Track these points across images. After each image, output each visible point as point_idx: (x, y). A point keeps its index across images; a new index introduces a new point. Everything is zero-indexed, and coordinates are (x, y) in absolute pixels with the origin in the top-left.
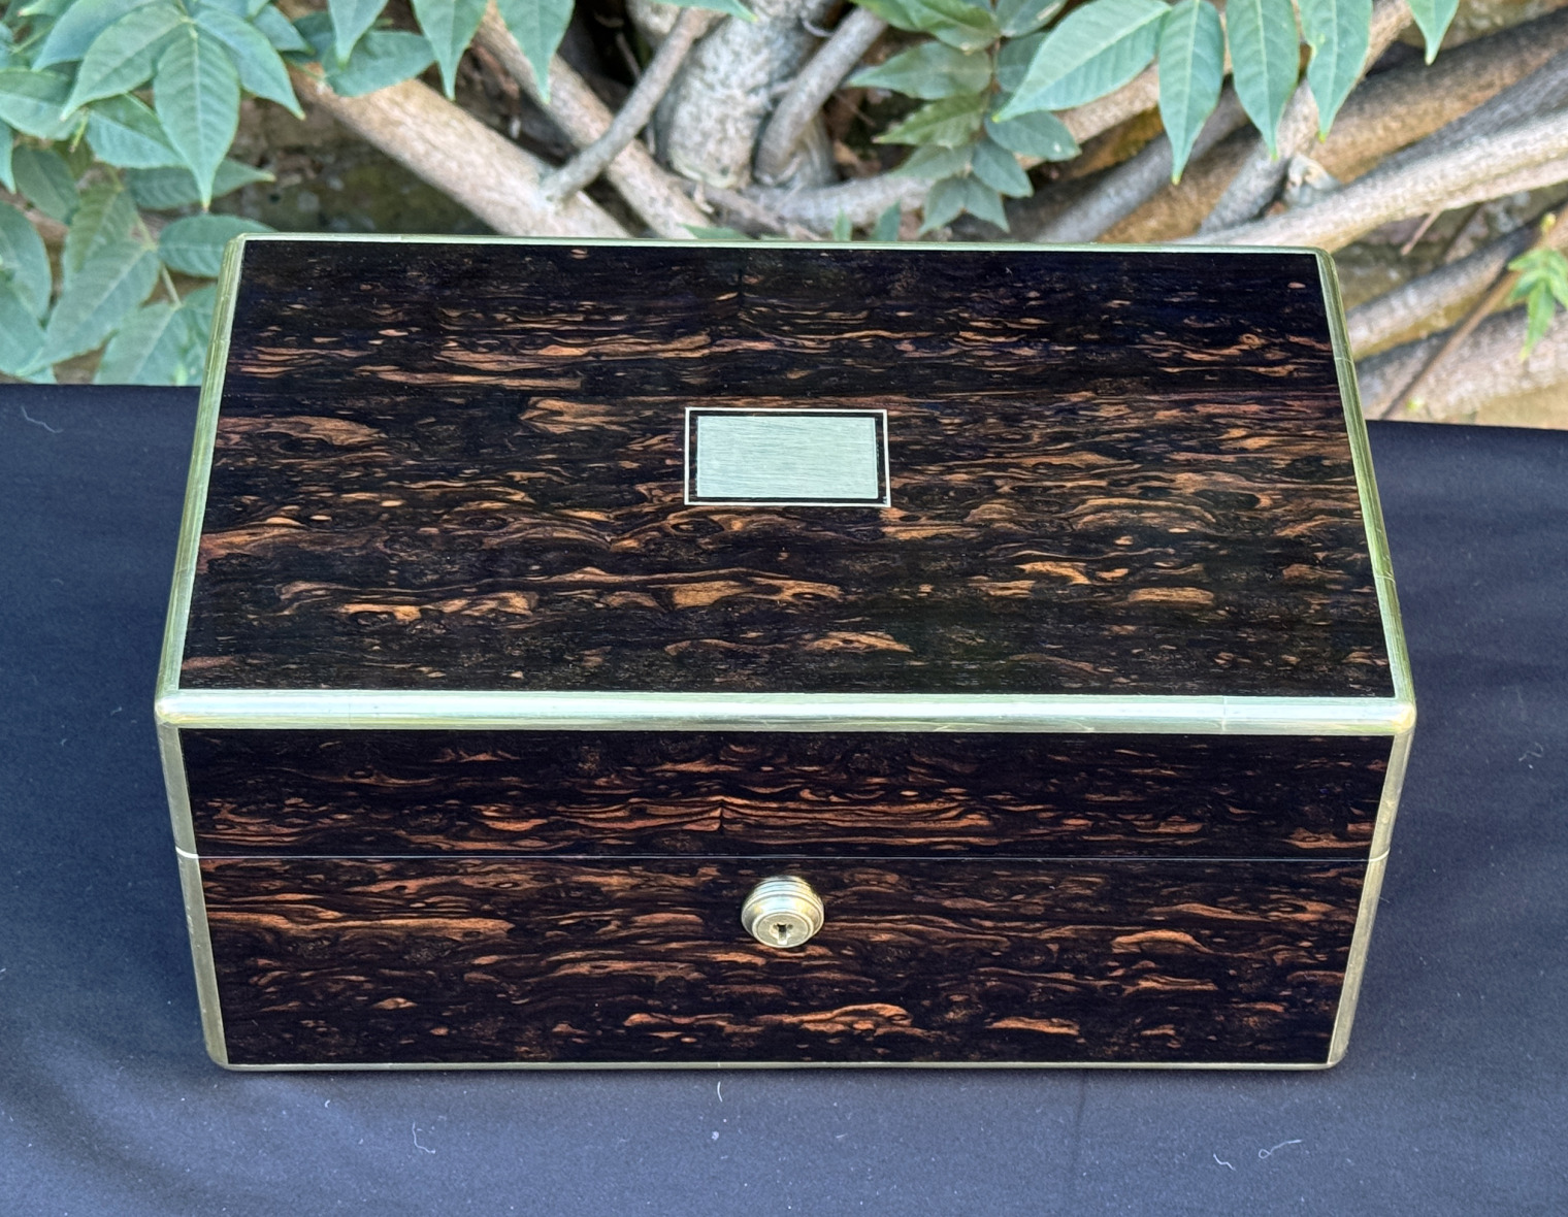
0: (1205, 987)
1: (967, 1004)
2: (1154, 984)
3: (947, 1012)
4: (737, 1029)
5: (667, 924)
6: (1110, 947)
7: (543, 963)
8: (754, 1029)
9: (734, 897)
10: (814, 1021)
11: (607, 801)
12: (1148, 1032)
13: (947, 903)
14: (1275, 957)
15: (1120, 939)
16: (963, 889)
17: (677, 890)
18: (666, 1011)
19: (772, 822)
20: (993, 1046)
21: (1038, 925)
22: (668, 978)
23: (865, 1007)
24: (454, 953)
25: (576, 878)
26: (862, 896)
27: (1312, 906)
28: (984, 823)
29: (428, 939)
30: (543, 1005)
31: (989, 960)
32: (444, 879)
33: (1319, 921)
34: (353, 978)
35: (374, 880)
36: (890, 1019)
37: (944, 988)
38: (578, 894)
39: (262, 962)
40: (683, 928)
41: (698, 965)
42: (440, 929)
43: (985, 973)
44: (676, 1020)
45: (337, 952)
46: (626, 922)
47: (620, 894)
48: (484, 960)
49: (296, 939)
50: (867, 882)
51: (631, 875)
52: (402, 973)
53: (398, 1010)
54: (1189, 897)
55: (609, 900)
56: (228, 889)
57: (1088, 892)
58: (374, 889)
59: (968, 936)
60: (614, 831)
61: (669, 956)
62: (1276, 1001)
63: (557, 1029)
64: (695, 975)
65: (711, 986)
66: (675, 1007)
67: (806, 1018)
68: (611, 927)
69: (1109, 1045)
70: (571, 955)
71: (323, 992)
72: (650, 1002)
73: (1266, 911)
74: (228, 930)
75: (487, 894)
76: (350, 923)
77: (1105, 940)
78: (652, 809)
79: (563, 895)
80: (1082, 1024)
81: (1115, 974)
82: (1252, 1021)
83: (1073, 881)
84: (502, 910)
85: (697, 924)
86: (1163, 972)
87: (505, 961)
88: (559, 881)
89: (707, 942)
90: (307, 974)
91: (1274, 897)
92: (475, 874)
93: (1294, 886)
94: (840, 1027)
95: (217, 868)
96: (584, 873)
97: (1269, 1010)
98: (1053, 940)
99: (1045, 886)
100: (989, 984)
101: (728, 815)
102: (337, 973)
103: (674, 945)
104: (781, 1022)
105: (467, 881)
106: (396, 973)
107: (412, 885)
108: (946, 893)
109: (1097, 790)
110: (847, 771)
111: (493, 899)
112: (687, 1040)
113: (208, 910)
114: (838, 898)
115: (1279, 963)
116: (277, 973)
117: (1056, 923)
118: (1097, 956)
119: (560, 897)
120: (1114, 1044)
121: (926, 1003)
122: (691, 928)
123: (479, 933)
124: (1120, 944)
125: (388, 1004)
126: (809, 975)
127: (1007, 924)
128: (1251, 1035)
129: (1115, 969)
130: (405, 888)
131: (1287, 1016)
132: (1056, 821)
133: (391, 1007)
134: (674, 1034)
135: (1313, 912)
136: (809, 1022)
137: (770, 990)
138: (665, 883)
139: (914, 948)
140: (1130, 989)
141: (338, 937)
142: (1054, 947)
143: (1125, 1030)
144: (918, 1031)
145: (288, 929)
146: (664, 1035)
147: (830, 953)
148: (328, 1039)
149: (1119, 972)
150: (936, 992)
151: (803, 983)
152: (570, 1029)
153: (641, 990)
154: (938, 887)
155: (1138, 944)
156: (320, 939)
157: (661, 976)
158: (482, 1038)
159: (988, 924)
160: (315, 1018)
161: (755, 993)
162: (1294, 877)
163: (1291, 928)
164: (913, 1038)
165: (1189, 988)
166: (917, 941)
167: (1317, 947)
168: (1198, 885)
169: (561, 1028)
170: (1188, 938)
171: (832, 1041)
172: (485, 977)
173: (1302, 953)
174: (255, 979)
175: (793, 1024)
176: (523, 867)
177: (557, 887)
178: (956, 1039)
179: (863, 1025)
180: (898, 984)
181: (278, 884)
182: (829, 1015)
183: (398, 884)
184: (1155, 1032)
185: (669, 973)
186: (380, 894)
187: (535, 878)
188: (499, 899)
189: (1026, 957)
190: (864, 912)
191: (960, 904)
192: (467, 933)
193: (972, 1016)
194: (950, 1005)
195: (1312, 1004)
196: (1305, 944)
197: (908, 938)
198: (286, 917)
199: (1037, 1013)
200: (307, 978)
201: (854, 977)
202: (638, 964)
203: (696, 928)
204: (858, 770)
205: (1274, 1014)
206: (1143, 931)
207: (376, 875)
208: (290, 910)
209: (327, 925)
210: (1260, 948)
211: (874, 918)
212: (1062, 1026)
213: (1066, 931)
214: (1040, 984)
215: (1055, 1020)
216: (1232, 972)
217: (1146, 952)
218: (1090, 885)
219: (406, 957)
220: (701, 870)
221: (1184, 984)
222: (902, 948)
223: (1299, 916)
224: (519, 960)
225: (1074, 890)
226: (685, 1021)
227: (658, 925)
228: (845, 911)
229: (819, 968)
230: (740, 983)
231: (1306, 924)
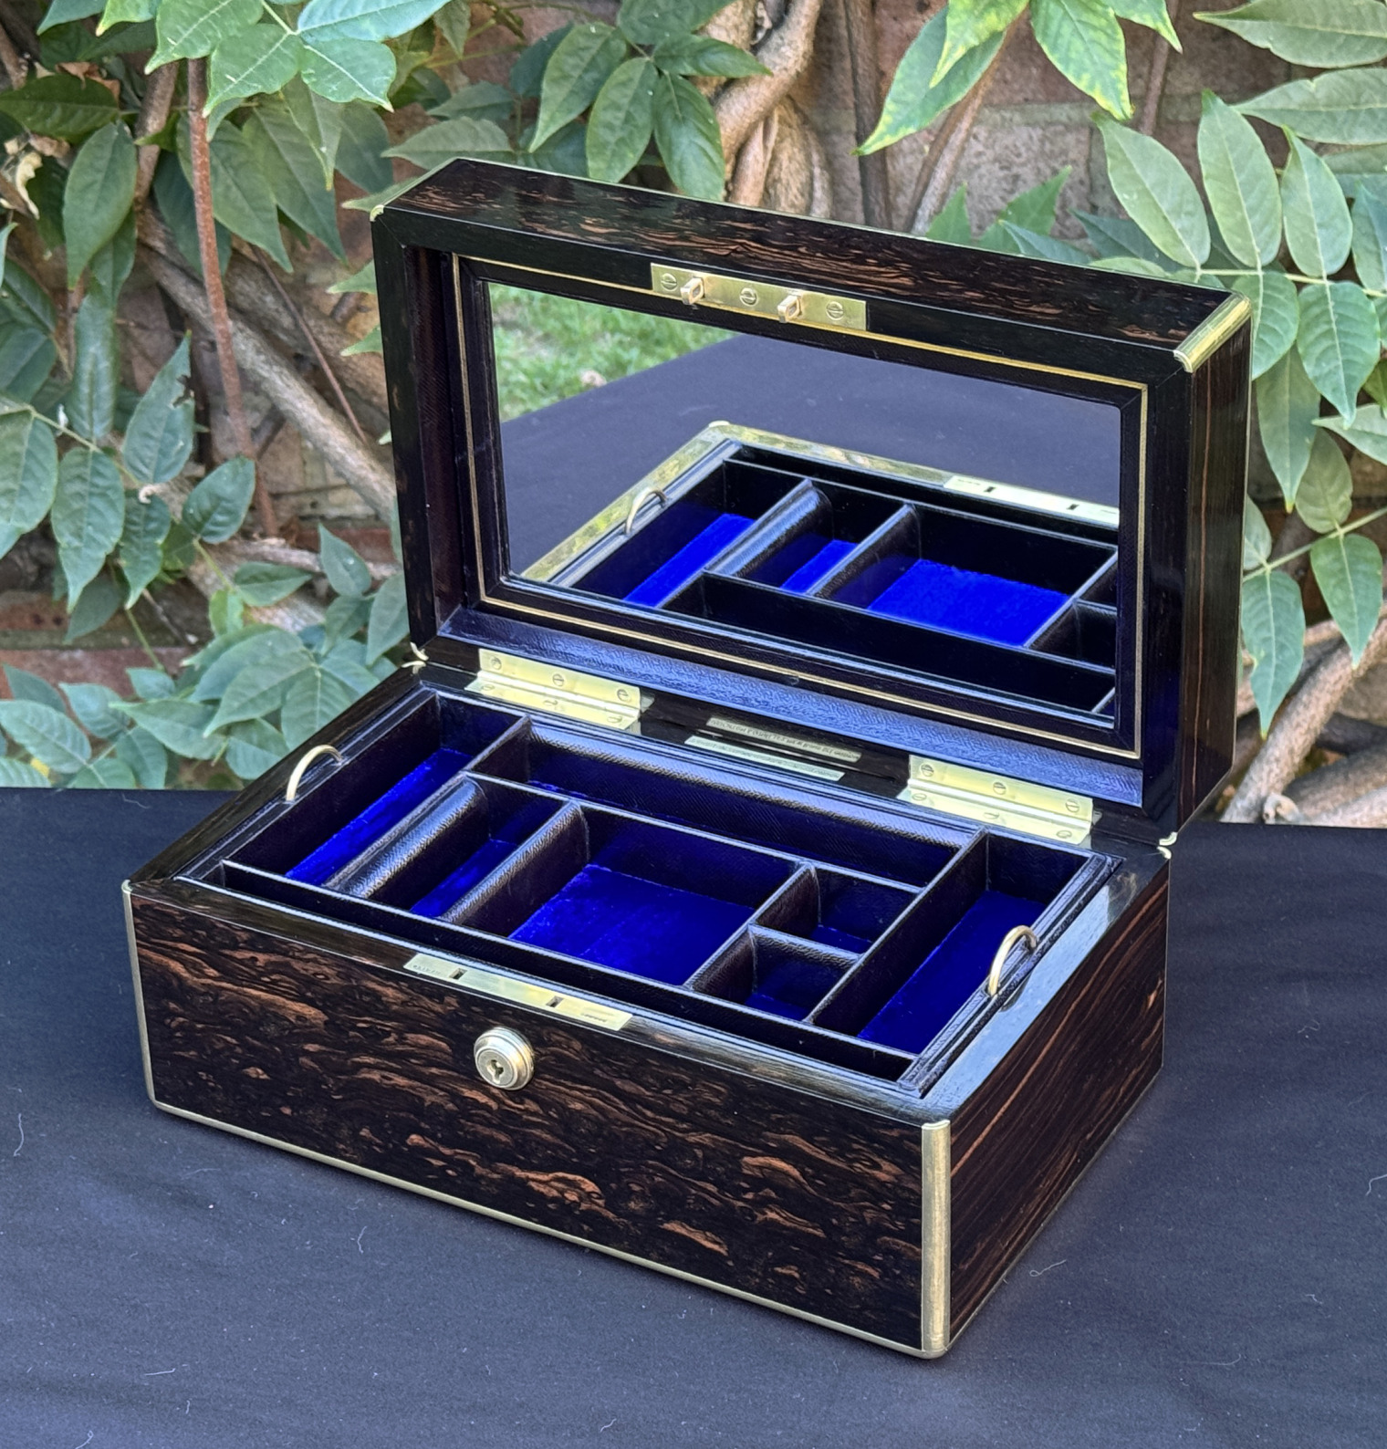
0: (816, 1232)
1: (642, 1196)
2: (777, 1217)
3: (630, 1200)
4: (483, 1172)
5: (427, 1047)
6: (740, 1166)
7: (350, 1062)
8: (495, 1176)
9: (470, 1033)
10: (541, 1181)
12: (779, 1270)
13: (618, 1083)
14: (864, 1214)
15: (747, 1159)
16: (628, 1072)
17: (433, 1016)
18: (433, 1137)
20: (666, 1248)
21: (685, 1126)
22: (433, 1103)
23: (570, 1177)
24: (291, 1034)
25: (366, 983)
26: (558, 1058)
27: (886, 1166)
29: (274, 1014)
30: (352, 1105)
31: (653, 1152)
32: (280, 958)
33: (893, 1183)
34: (229, 1039)
35: (236, 948)
36: (589, 1194)
37: (624, 1174)
38: (367, 999)
39: (172, 1005)
40: (439, 1054)
41: (453, 1096)
42: (280, 1007)
43: (652, 1166)
44: (441, 1149)
45: (217, 1010)
46: (401, 1040)
47: (395, 1007)
48: (311, 1047)
49: (192, 990)
50: (561, 1045)
51: (401, 991)
52: (259, 1044)
53: (258, 1081)
54: (792, 1127)
55: (387, 1011)
56: (149, 928)
57: (718, 1101)
58: (238, 955)
59: (636, 1122)
61: (430, 1081)
62: (872, 1264)
63: (362, 1133)
64: (450, 1105)
65: (462, 1121)
66: (439, 1135)
67: (532, 1175)
68: (391, 1039)
69: (751, 1274)
70: (367, 1060)
71: (211, 1047)
72: (423, 1125)
73: (851, 1161)
74: (150, 968)
75: (309, 982)
76: (224, 984)
77: (735, 1158)
79: (358, 997)
80: (729, 1246)
81: (747, 1196)
83: (705, 1087)
84: (320, 1000)
85: (446, 1053)
86: (783, 1206)
87: (323, 1052)
88: (354, 982)
89: (456, 1074)
90: (199, 1026)
91: (856, 1146)
92: (299, 959)
93: (871, 1138)
94: (555, 1193)
95: (142, 906)
96: (369, 979)
97: (867, 1273)
98: (697, 1145)
99: (686, 1087)
100: (657, 1179)
102: (218, 1031)
103: (434, 1070)
104: (513, 1175)
105: (297, 965)
106: (255, 1042)
107: (262, 958)
108: (616, 1072)
111: (313, 988)
112: (450, 1172)
113: (138, 945)
114: (542, 1055)
115: (869, 1222)
116: (181, 1019)
117: (699, 1128)
118: (732, 1173)
119: (355, 999)
121: (613, 1185)
122: (445, 1056)
123: (306, 1019)
124: (747, 1164)
125: (253, 1072)
126: (529, 1131)
127: (663, 1119)
128: (858, 1296)
129: (746, 1191)
130: (256, 960)
131: (883, 1285)
133: (254, 1076)
134: (441, 1163)
135: (888, 1173)
136: (534, 1180)
137: (503, 1138)
138: (424, 1005)
139: (597, 1122)
140: (760, 1217)
141: (217, 995)
142: (699, 1153)
143: (762, 1262)
144: (611, 1215)
145: (186, 978)
146: (434, 1162)
147: (541, 1112)
148: (215, 1095)
149: (750, 1196)
150: (619, 1176)
151: (525, 1137)
152: (371, 1136)
153: (416, 1111)
154: (611, 1065)
155: (760, 1168)
156: (207, 994)
157: (429, 1099)
158: (313, 1125)
159: (649, 1113)
160: (207, 1072)
161: (492, 1137)
162: (868, 1130)
163: (872, 1185)
164: (606, 1219)
165: (803, 1228)
166: (600, 1117)
167: (896, 1213)
168: (794, 1115)
169: (365, 1132)
170: (796, 1173)
171: (551, 1206)
172: (312, 1064)
173: (886, 1216)
174: (168, 1020)
175: (520, 1178)
176: (330, 962)
177: (353, 987)
178: (638, 1232)
179: (572, 1196)
180: (591, 1159)
181: (179, 933)
182: (546, 1177)
183: (252, 954)
184: (785, 1271)
185: (433, 1099)
186: (241, 961)
187: (338, 975)
188: (318, 989)
189: (681, 1160)
190: (561, 1075)
191: (629, 1087)
192: (300, 1017)
193: (647, 1210)
194: (630, 1194)
195: (899, 1276)
196: (885, 1206)
197: (594, 1112)
198: (184, 966)
199: (694, 1222)
200: (201, 1031)
201: (558, 1141)
202: (411, 1083)
203: (447, 1057)
205: (872, 1278)
206: (762, 1155)
207: (237, 942)
208: (186, 960)
209: (209, 981)
210: (851, 1199)
211: (569, 1084)
212: (715, 1242)
213: (705, 1138)
214: (693, 1191)
215: (707, 1233)
216: (834, 1221)
217: (766, 1179)
218: (718, 1094)
219: (261, 1029)
220: (447, 999)
221: (799, 1223)
222: (588, 1119)
223: (877, 1173)
224: (334, 1054)
225: (708, 1096)
226: (447, 1152)
227: (422, 1047)
228: (549, 1070)
229: (536, 1125)
230: (481, 1124)
231: (883, 1184)
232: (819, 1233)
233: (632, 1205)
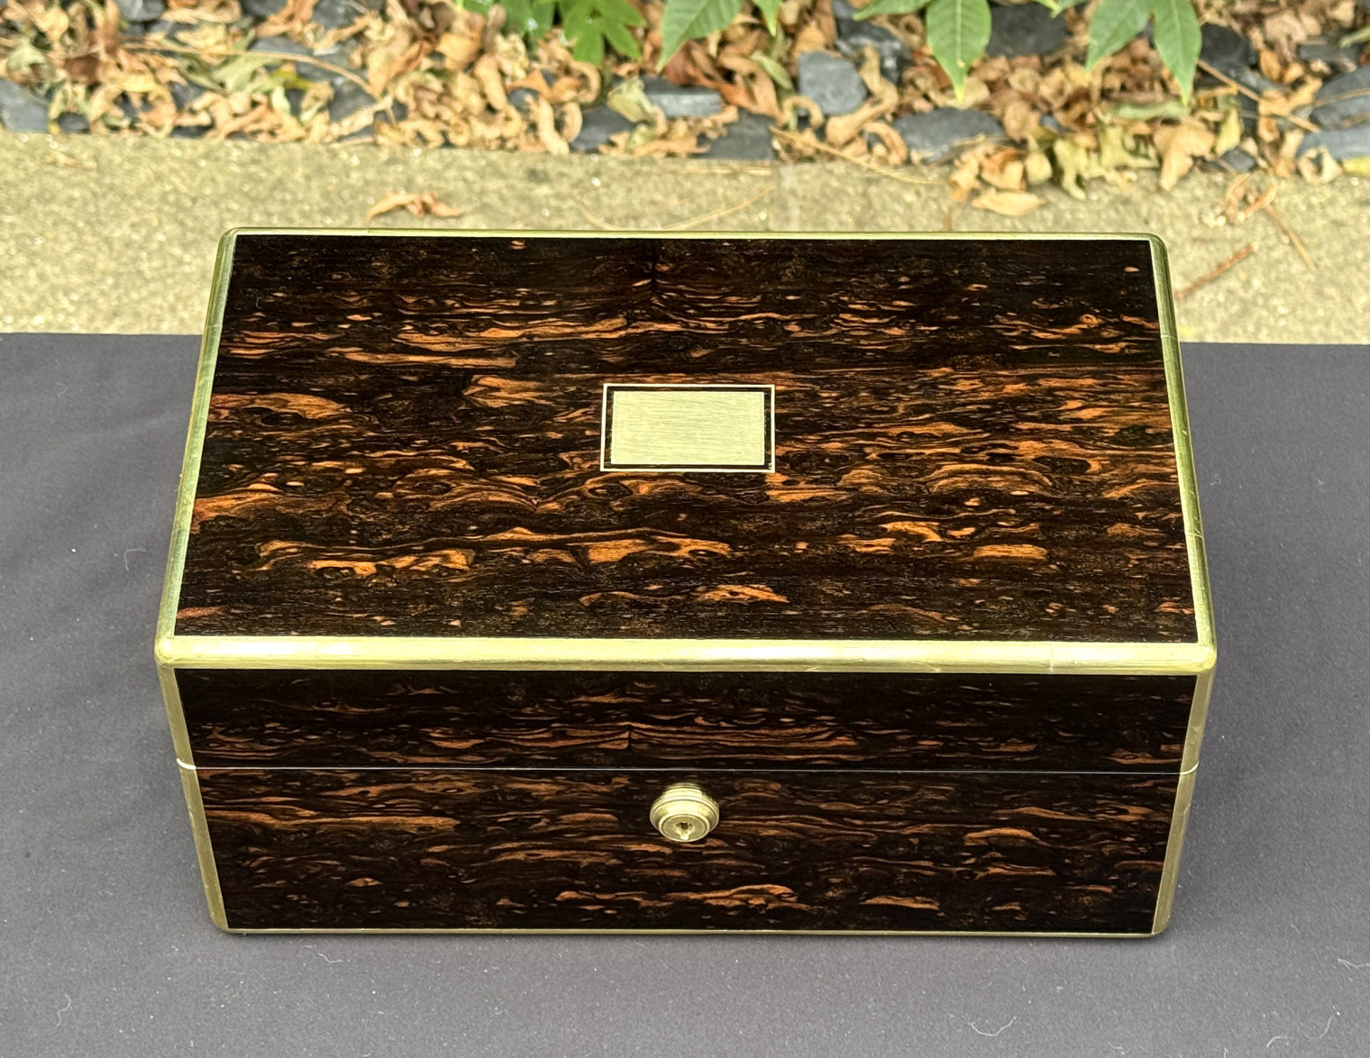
0: (1044, 873)
1: (843, 885)
2: (1001, 870)
3: (827, 890)
4: (651, 904)
5: (588, 821)
6: (963, 841)
7: (486, 852)
8: (665, 904)
9: (643, 801)
10: (715, 898)
11: (533, 726)
12: (998, 908)
13: (823, 806)
14: (1103, 850)
15: (971, 835)
16: (836, 795)
17: (595, 795)
18: (591, 889)
19: (672, 742)
20: (867, 918)
21: (901, 823)
22: (590, 864)
23: (757, 887)
24: (411, 843)
25: (510, 786)
26: (750, 799)
27: (1133, 810)
28: (851, 743)
29: (389, 832)
30: (487, 884)
31: (859, 850)
32: (399, 786)
33: (1140, 821)
34: (329, 862)
35: (341, 786)
36: (779, 897)
37: (823, 873)
38: (513, 798)
39: (253, 850)
40: (601, 824)
41: (617, 853)
42: (398, 825)
43: (857, 861)
44: (599, 896)
45: (312, 841)
46: (554, 819)
47: (547, 798)
48: (436, 849)
49: (279, 831)
50: (755, 789)
51: (556, 783)
52: (369, 859)
53: (366, 887)
54: (1028, 802)
55: (538, 803)
56: (223, 792)
57: (942, 797)
58: (343, 793)
59: (842, 832)
60: (541, 748)
61: (592, 847)
62: (1107, 884)
63: (500, 903)
64: (614, 861)
65: (627, 870)
66: (597, 886)
67: (709, 895)
68: (541, 824)
69: (965, 918)
70: (509, 845)
71: (304, 873)
72: (577, 882)
73: (1094, 813)
74: (224, 825)
75: (437, 798)
76: (324, 820)
77: (957, 836)
78: (570, 732)
79: (500, 798)
80: (941, 901)
81: (967, 862)
82: (1086, 900)
83: (928, 789)
84: (450, 810)
85: (613, 822)
86: (1007, 861)
87: (453, 850)
88: (496, 788)
89: (621, 836)
90: (290, 859)
91: (1100, 802)
92: (425, 782)
93: (1117, 794)
94: (737, 903)
95: (212, 777)
96: (517, 782)
97: (1100, 891)
98: (914, 835)
99: (904, 793)
100: (861, 869)
101: (635, 736)
102: (315, 859)
103: (595, 838)
104: (687, 902)
105: (419, 787)
106: (363, 858)
107: (374, 791)
108: (822, 798)
109: (946, 718)
110: (733, 702)
111: (442, 802)
112: (609, 912)
113: (206, 809)
114: (731, 801)
115: (1107, 854)
116: (265, 858)
117: (916, 821)
118: (952, 847)
119: (497, 800)
120: (970, 917)
121: (809, 884)
122: (608, 825)
123: (431, 828)
124: (971, 839)
125: (359, 883)
126: (709, 862)
127: (875, 823)
128: (1086, 910)
129: (966, 858)
130: (368, 792)
131: (1116, 896)
132: (913, 742)
133: (361, 885)
134: (598, 907)
135: (1134, 814)
136: (711, 898)
137: (677, 873)
138: (585, 789)
139: (796, 842)
140: (981, 874)
141: (314, 831)
142: (915, 841)
143: (978, 906)
144: (803, 906)
145: (273, 825)
146: (589, 908)
147: (726, 845)
148: (311, 910)
149: (972, 861)
150: (816, 876)
151: (704, 868)
152: (511, 903)
153: (571, 873)
154: (814, 794)
155: (986, 838)
156: (300, 832)
157: (585, 862)
158: (436, 909)
159: (858, 822)
160: (299, 894)
161: (664, 876)
162: (1117, 786)
163: (1116, 826)
164: (800, 911)
165: (1031, 873)
166: (798, 836)
167: (1139, 842)
168: (1034, 792)
169: (503, 902)
170: (1029, 834)
171: (731, 913)
172: (438, 862)
173: (1127, 846)
174: (248, 863)
175: (698, 901)
176: (465, 777)
177: (494, 792)
178: (835, 912)
179: (757, 901)
180: (784, 869)
181: (263, 789)
182: (727, 893)
183: (362, 789)
184: (1004, 908)
185: (591, 860)
186: (347, 798)
187: (475, 785)
188: (446, 802)
189: (891, 848)
190: (752, 813)
191: (834, 807)
192: (422, 828)
193: (847, 895)
194: (829, 886)
195: (1136, 887)
196: (1129, 839)
197: (792, 834)
198: (270, 815)
199: (903, 892)
200: (291, 862)
201: (747, 864)
202: (566, 852)
203: (612, 825)
204: (742, 702)
205: (1105, 894)
206: (991, 829)
207: (343, 783)
208: (274, 809)
209: (304, 821)
210: (1090, 842)
211: (762, 817)
212: (925, 903)
213: (925, 828)
214: (904, 870)
215: (918, 898)
216: (1067, 861)
217: (992, 844)
218: (943, 792)
219: (372, 846)
220: (615, 780)
221: (1026, 870)
222: (787, 841)
223: (1122, 817)
224: (466, 849)
225: (930, 796)
226: (606, 897)
227: (580, 822)
228: (737, 812)
229: (717, 856)
230: (650, 868)
231: (1129, 823)
232: (1049, 873)
233: (831, 894)
